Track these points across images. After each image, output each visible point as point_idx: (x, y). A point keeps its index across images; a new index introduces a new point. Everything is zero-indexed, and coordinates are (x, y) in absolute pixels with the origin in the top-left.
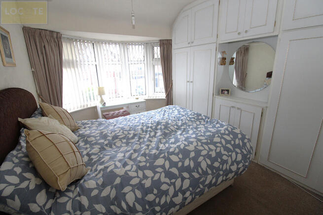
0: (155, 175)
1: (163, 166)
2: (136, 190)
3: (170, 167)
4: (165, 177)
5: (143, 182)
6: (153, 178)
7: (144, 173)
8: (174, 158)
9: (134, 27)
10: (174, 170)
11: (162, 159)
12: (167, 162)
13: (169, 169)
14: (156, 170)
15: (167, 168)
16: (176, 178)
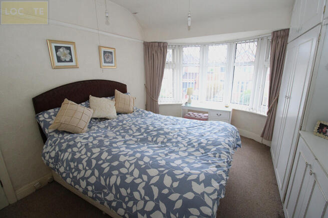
0: (138, 178)
1: (150, 178)
2: (119, 177)
3: (155, 184)
4: (144, 188)
5: (127, 176)
6: (135, 179)
7: (133, 170)
8: (167, 181)
9: (189, 28)
10: (155, 190)
11: (158, 171)
12: (158, 178)
13: (152, 184)
14: (143, 175)
15: (151, 182)
16: (152, 199)
